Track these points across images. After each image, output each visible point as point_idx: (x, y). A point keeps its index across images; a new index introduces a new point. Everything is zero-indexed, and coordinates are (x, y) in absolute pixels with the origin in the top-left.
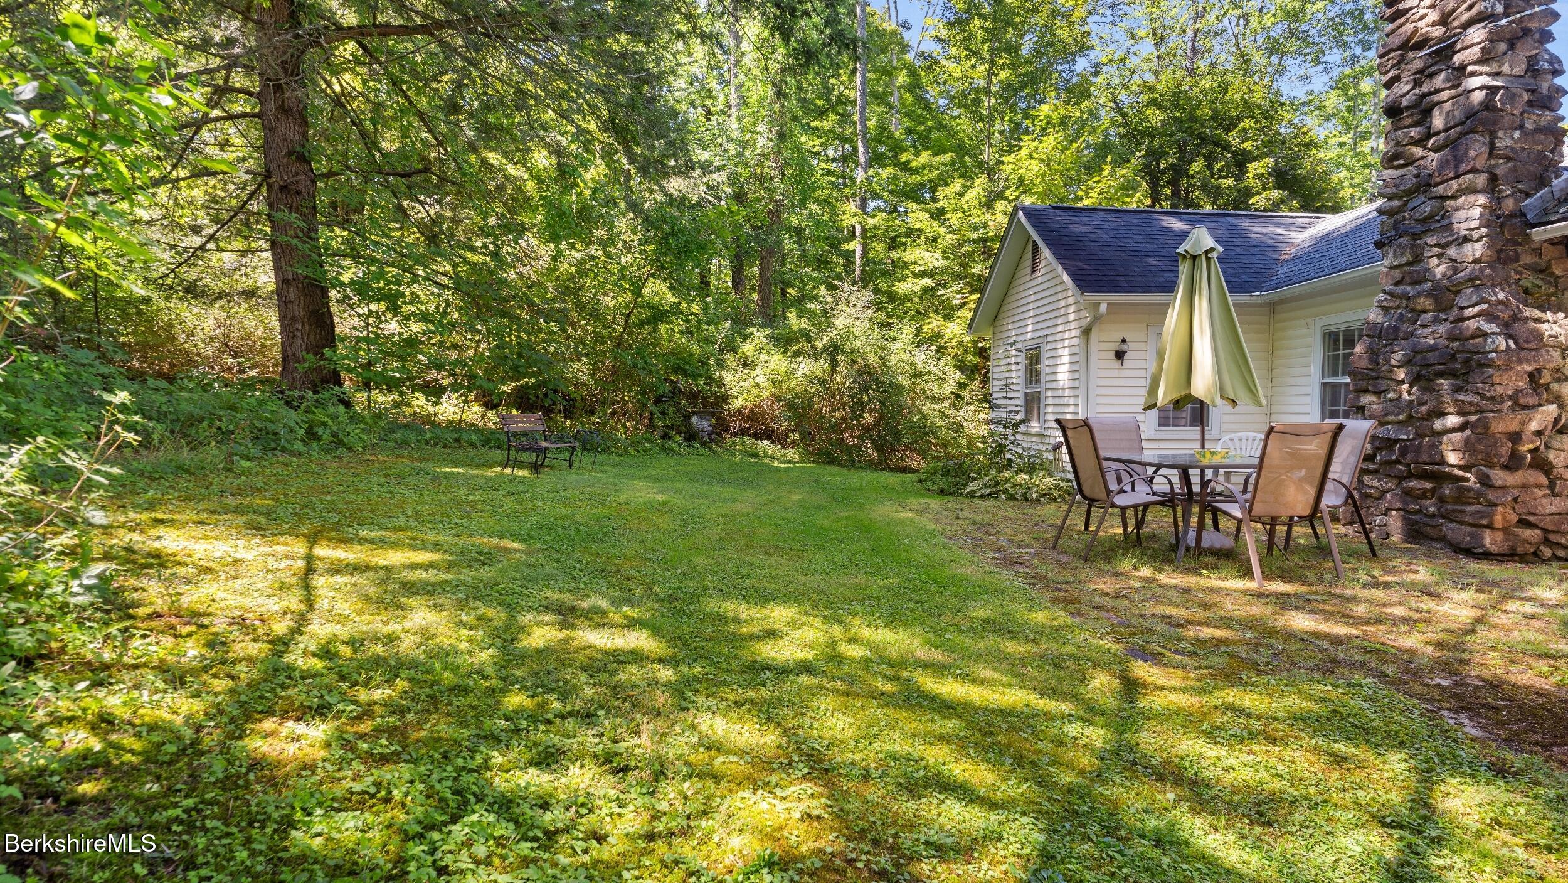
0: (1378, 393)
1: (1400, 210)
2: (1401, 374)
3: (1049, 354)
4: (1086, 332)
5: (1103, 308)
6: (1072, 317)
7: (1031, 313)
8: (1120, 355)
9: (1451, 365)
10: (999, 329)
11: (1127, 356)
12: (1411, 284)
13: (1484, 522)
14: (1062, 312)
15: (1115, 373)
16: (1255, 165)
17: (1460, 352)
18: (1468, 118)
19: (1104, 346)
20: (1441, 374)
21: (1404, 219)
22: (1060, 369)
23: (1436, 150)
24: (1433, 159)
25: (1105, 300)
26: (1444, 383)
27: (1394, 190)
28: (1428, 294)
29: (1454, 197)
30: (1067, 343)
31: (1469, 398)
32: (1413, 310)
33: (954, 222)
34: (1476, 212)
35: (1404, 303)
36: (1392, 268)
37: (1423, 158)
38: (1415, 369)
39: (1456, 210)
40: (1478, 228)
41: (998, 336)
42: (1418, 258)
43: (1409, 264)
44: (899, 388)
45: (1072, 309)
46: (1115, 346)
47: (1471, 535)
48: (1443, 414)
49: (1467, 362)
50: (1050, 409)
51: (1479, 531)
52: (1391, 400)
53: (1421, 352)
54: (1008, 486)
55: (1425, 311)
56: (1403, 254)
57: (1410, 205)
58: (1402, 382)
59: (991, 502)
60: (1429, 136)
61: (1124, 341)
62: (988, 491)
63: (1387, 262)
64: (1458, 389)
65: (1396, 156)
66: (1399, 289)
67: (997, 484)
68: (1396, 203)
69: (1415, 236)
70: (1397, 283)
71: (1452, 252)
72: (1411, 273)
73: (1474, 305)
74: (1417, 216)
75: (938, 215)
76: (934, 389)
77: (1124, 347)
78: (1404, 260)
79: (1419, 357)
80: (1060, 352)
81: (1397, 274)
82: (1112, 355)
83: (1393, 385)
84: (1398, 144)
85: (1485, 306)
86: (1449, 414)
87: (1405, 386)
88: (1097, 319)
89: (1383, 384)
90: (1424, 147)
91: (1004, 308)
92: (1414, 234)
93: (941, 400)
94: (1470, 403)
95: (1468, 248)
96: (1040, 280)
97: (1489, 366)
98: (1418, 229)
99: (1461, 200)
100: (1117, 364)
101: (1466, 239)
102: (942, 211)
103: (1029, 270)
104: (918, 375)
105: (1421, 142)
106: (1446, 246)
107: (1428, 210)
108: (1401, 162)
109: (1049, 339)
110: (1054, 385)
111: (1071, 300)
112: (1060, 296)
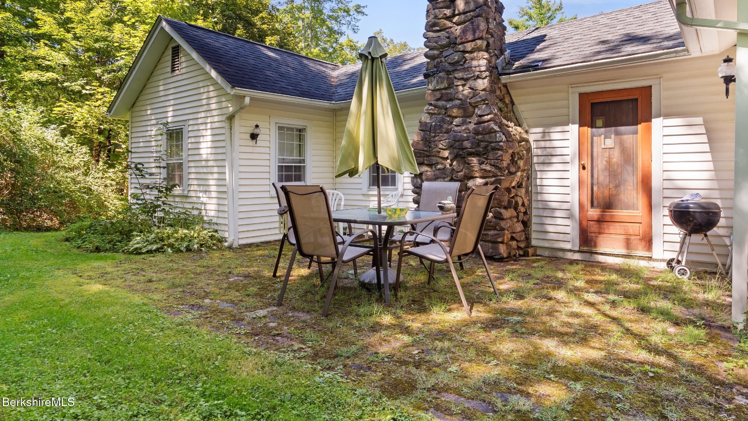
0: (430, 165)
1: (438, 56)
2: (446, 154)
3: (191, 134)
4: (231, 118)
5: (247, 100)
6: (213, 106)
7: (172, 102)
8: (254, 137)
9: (478, 149)
10: (135, 114)
11: (259, 138)
12: (446, 101)
13: (500, 240)
14: (204, 102)
15: (250, 149)
16: (270, 38)
17: (482, 141)
18: (477, 8)
19: (243, 130)
20: (471, 154)
21: (441, 62)
22: (202, 145)
23: (458, 24)
24: (457, 30)
25: (248, 94)
26: (474, 160)
27: (435, 44)
28: (459, 107)
29: (471, 52)
30: (209, 126)
31: (488, 168)
32: (449, 116)
33: (79, 30)
34: (483, 62)
35: (443, 111)
36: (433, 91)
37: (451, 27)
38: (455, 151)
39: (472, 59)
40: (485, 71)
41: (135, 120)
42: (451, 86)
43: (445, 89)
44: (33, 159)
45: (214, 100)
46: (251, 130)
47: (493, 248)
48: (473, 178)
49: (486, 147)
50: (193, 176)
51: (496, 245)
52: (439, 169)
53: (458, 141)
54: (172, 241)
55: (456, 117)
56: (442, 82)
57: (445, 54)
58: (447, 158)
59: (160, 257)
60: (454, 15)
61: (257, 126)
62: (154, 247)
63: (430, 87)
64: (481, 163)
65: (435, 25)
66: (440, 103)
67: (162, 240)
68: (436, 52)
69: (448, 73)
70: (438, 100)
71: (471, 83)
72: (447, 94)
73: (487, 115)
74: (449, 61)
75: (65, 24)
76: (65, 161)
77: (256, 131)
78: (442, 86)
79: (457, 144)
80: (204, 133)
81: (438, 94)
82: (248, 136)
83: (440, 160)
84: (436, 17)
85: (492, 116)
86: (476, 177)
87: (449, 161)
88: (241, 108)
89: (434, 159)
90: (451, 21)
91: (141, 98)
92: (448, 71)
93: (72, 169)
94: (489, 171)
95: (480, 81)
96: (180, 78)
97: (499, 150)
98: (450, 68)
99: (475, 54)
100: (252, 143)
101: (478, 77)
102: (69, 20)
103: (169, 69)
104: (49, 148)
105: (449, 18)
106: (466, 80)
107: (456, 58)
108: (437, 28)
109: (191, 122)
110: (197, 158)
111: (212, 94)
112: (202, 90)
